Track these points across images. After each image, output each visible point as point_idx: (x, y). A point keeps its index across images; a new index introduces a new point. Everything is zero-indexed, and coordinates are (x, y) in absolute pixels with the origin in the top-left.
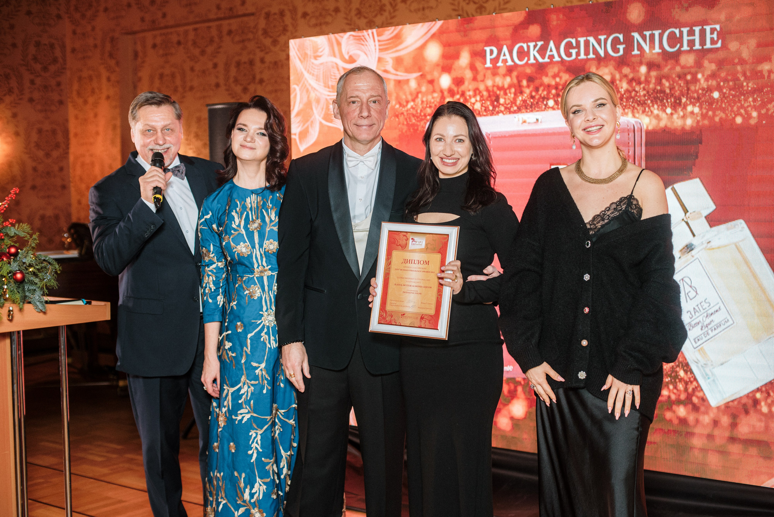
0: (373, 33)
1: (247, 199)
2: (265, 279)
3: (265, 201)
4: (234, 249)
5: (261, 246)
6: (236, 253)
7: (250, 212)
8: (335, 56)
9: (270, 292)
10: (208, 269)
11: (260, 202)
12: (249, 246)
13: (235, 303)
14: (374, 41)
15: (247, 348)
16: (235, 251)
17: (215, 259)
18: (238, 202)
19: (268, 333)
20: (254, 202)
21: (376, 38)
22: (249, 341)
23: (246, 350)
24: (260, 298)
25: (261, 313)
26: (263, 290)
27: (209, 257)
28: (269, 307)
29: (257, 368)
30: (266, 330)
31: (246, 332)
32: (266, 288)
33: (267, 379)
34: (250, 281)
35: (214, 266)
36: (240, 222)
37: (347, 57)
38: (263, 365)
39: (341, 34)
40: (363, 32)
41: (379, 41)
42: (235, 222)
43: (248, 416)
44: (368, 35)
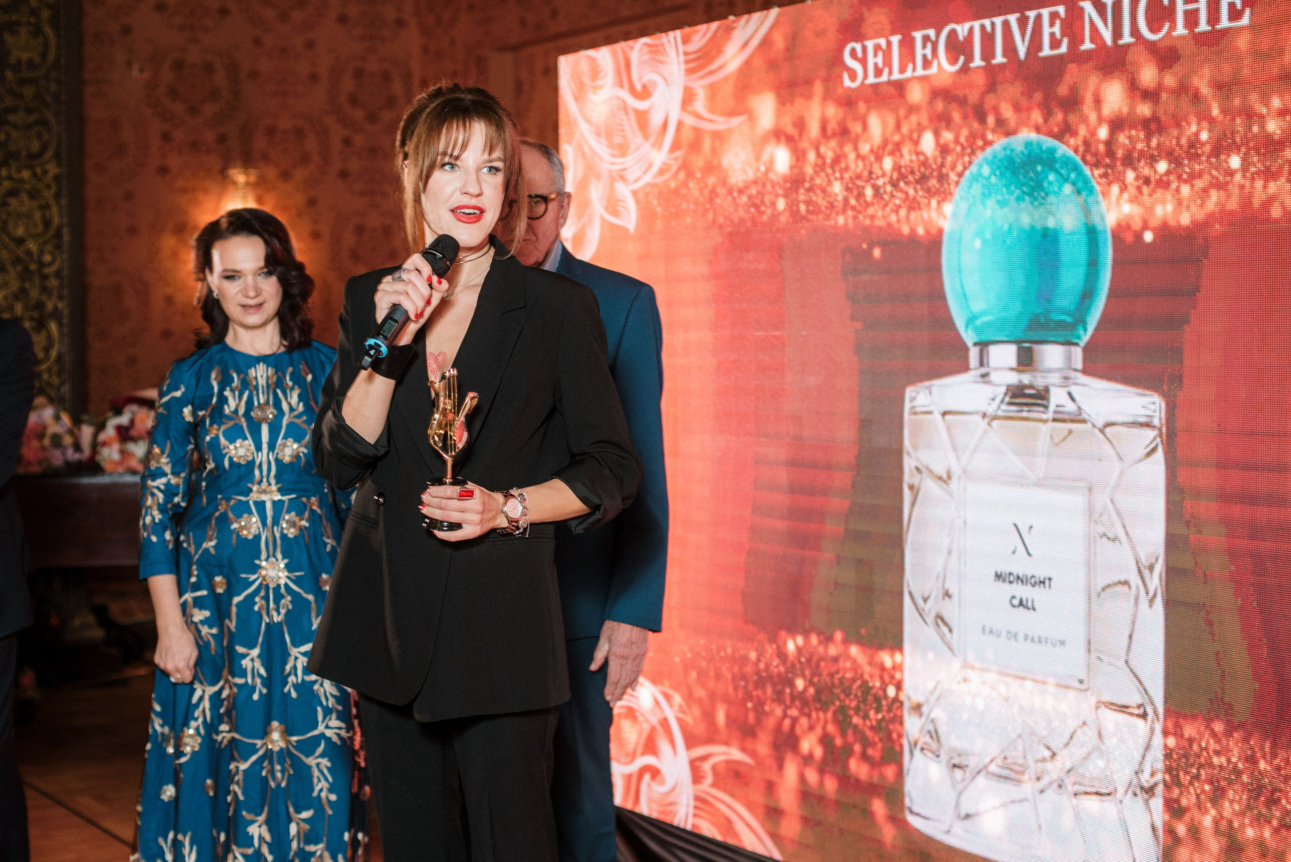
0: (675, 39)
1: (249, 371)
2: (269, 506)
3: (282, 376)
4: (224, 448)
5: (272, 447)
6: (228, 456)
7: (255, 393)
8: (621, 86)
9: (275, 528)
10: (155, 484)
11: (272, 377)
12: (250, 445)
13: (213, 543)
14: (678, 54)
15: (231, 621)
16: (227, 453)
17: (168, 469)
18: (235, 375)
19: (266, 598)
20: (262, 376)
21: (681, 48)
22: (234, 609)
23: (229, 624)
24: (257, 538)
25: (257, 562)
26: (264, 523)
27: (158, 462)
28: (271, 553)
29: (244, 656)
30: (263, 593)
31: (231, 592)
32: (269, 520)
33: (260, 676)
34: (243, 509)
35: (164, 480)
36: (238, 406)
37: (638, 87)
38: (255, 652)
39: (630, 43)
40: (660, 38)
41: (686, 54)
42: (229, 406)
43: (229, 736)
44: (669, 42)
